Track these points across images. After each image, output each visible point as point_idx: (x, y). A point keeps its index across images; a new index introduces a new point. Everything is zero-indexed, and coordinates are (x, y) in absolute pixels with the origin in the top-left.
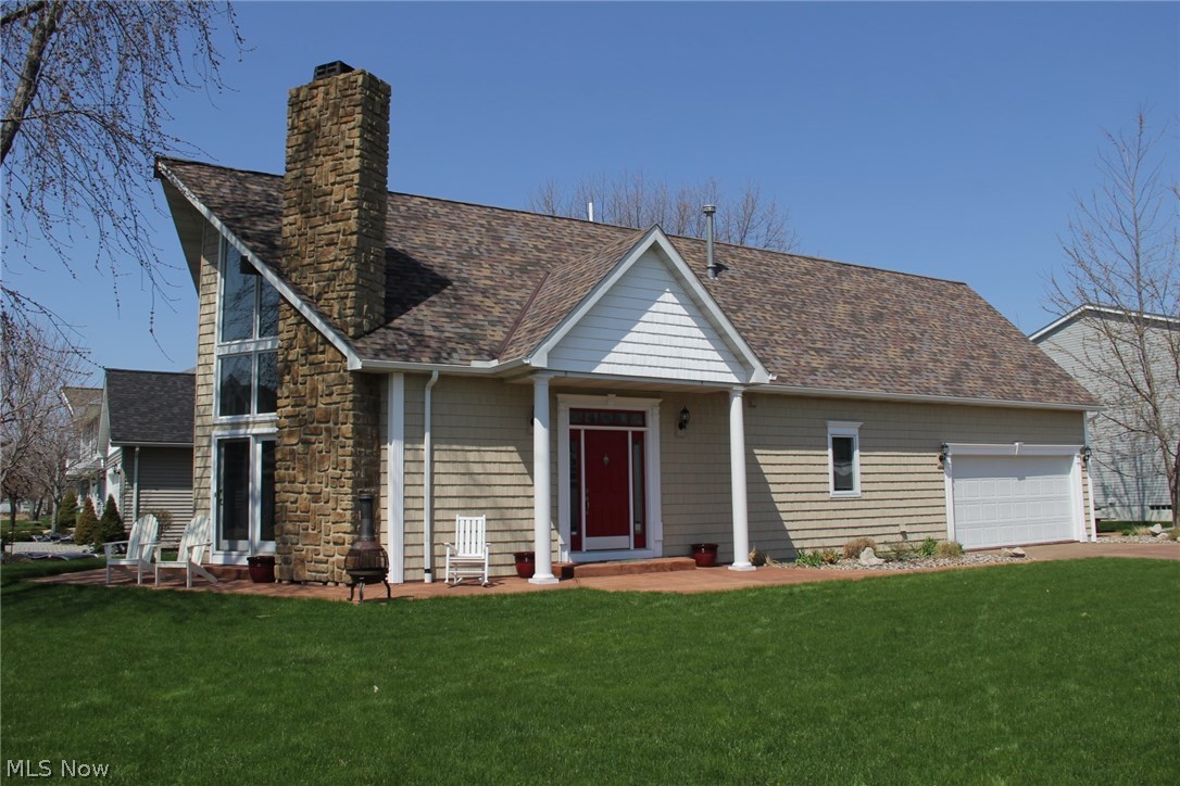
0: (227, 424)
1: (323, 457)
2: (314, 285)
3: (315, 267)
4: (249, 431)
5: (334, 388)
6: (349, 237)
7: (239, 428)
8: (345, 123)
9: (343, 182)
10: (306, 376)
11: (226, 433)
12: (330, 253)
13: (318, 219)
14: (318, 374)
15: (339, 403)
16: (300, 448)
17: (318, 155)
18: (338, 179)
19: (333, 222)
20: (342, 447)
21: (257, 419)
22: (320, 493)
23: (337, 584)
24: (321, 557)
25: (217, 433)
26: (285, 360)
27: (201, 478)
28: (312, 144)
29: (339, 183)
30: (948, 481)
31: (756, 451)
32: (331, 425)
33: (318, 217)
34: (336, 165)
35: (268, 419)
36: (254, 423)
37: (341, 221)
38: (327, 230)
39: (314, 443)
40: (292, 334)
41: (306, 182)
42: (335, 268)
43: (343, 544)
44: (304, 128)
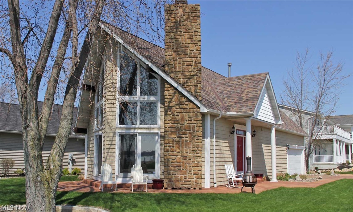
0: (124, 128)
1: (188, 143)
2: (181, 79)
3: (183, 73)
4: (136, 131)
5: (193, 118)
6: (198, 64)
7: (130, 130)
8: (194, 22)
9: (194, 44)
10: (179, 113)
11: (124, 131)
12: (189, 69)
13: (182, 56)
14: (184, 112)
15: (195, 124)
16: (177, 139)
17: (181, 32)
18: (192, 42)
19: (190, 58)
20: (197, 140)
21: (140, 127)
22: (187, 156)
23: (195, 189)
24: (187, 179)
25: (118, 131)
26: (169, 106)
27: (109, 149)
28: (178, 27)
29: (191, 44)
30: (287, 155)
31: (263, 145)
32: (192, 131)
33: (182, 55)
34: (190, 37)
35: (147, 127)
36: (138, 128)
37: (194, 58)
38: (187, 60)
39: (184, 138)
40: (171, 97)
41: (176, 41)
42: (192, 74)
43: (198, 174)
44: (174, 21)
